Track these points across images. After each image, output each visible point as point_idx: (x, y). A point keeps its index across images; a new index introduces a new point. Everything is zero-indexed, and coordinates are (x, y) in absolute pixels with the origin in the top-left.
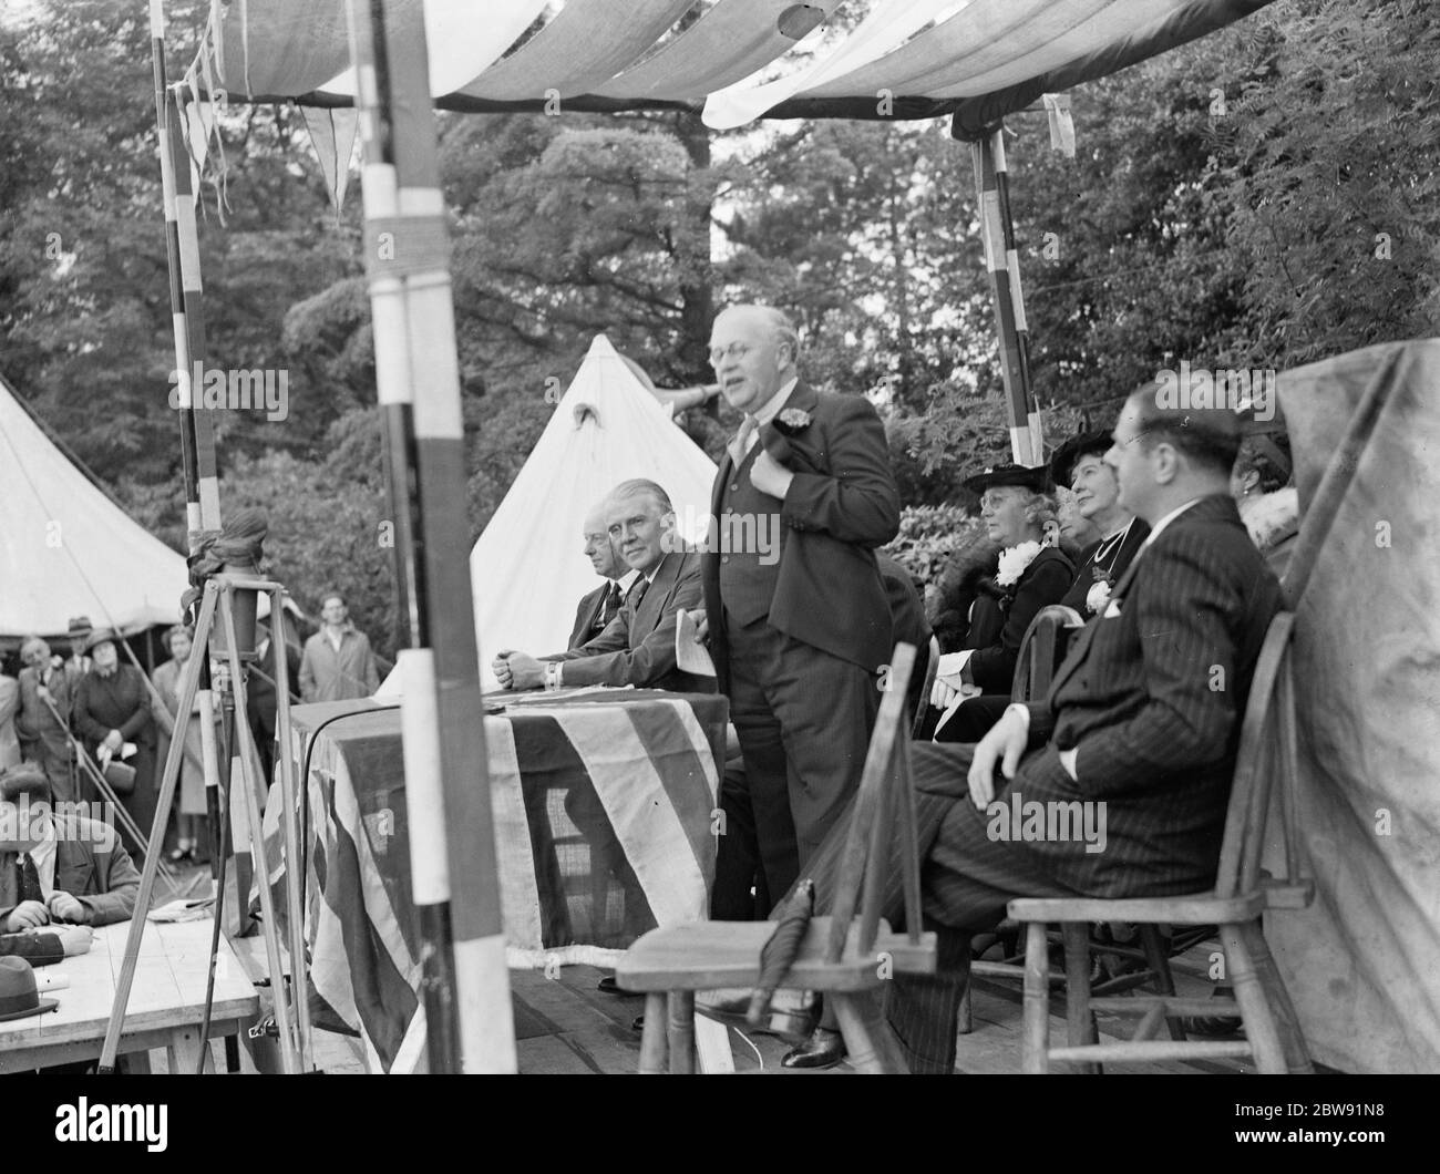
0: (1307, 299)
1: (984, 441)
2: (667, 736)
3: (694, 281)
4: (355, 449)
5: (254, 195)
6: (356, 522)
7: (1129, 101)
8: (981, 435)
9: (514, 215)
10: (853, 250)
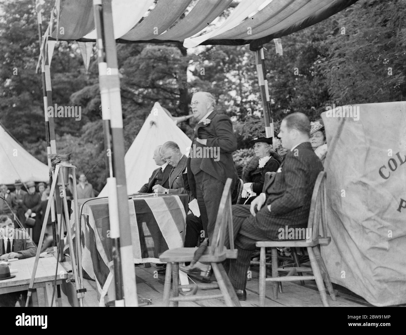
0: (344, 93)
1: (260, 131)
2: (173, 204)
3: (183, 88)
4: (89, 134)
5: (61, 63)
6: (89, 154)
7: (300, 39)
8: (259, 129)
9: (133, 69)
10: (227, 78)
